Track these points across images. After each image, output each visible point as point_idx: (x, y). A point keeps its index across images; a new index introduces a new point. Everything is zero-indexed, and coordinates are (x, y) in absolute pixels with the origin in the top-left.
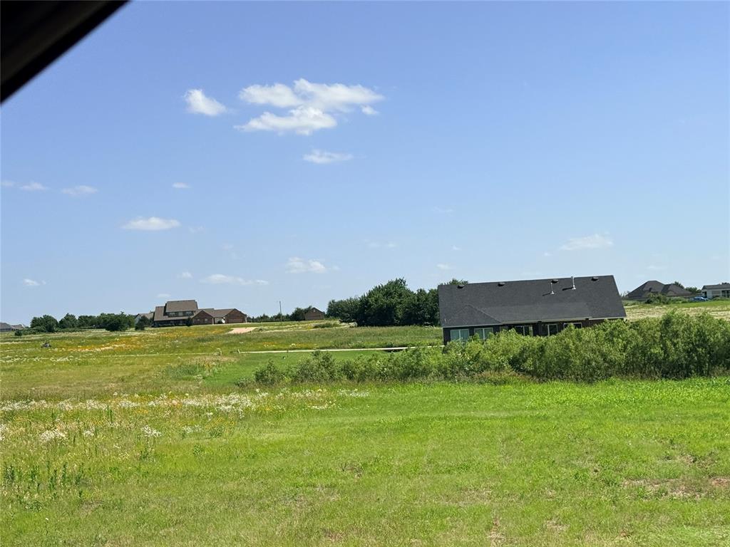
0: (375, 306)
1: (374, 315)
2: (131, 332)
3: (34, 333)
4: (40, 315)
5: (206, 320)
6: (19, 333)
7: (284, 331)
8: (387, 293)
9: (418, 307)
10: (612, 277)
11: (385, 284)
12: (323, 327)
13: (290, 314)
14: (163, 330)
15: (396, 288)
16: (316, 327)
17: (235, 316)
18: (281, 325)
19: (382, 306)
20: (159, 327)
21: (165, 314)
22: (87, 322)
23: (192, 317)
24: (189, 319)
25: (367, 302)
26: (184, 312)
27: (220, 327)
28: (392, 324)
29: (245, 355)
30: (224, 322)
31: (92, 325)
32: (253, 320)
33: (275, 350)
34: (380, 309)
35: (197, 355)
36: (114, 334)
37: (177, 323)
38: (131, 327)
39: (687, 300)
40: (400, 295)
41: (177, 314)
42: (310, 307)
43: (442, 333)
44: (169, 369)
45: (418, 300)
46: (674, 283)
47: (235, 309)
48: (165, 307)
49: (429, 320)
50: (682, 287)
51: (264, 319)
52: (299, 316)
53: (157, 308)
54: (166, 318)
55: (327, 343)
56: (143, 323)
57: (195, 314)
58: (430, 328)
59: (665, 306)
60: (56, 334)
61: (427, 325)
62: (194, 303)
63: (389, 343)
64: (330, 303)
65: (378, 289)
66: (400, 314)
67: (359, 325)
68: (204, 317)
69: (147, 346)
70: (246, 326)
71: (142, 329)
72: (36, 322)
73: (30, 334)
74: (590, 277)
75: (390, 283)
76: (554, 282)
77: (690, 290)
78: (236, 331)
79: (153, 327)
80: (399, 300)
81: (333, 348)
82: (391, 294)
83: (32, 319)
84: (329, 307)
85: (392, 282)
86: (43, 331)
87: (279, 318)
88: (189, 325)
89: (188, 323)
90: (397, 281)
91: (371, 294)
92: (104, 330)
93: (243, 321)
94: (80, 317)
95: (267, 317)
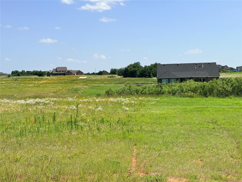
0: (130, 71)
1: (129, 74)
2: (46, 77)
3: (14, 76)
4: (14, 70)
5: (70, 74)
6: (9, 76)
7: (98, 78)
8: (134, 66)
9: (145, 72)
10: (215, 63)
11: (133, 63)
12: (111, 77)
13: (97, 73)
14: (56, 77)
15: (137, 65)
16: (108, 77)
17: (80, 73)
18: (95, 76)
19: (132, 71)
20: (54, 75)
21: (56, 71)
22: (29, 73)
23: (65, 72)
24: (64, 73)
25: (127, 69)
26: (63, 71)
27: (75, 76)
28: (135, 77)
29: (91, 86)
30: (75, 74)
31: (31, 74)
32: (85, 74)
33: (100, 84)
34: (132, 72)
35: (75, 85)
36: (41, 77)
37: (60, 74)
38: (45, 75)
39: (231, 71)
40: (138, 67)
41: (60, 71)
42: (104, 70)
43: (157, 80)
44: (69, 90)
45: (145, 69)
46: (225, 65)
47: (79, 71)
48: (56, 69)
49: (148, 76)
50: (228, 67)
51: (88, 74)
52: (100, 73)
53: (54, 69)
54: (57, 73)
55: (117, 82)
56: (49, 74)
57: (66, 72)
58: (149, 79)
59: (225, 73)
60: (21, 77)
61: (147, 77)
62: (66, 68)
63: (138, 83)
64: (111, 69)
65: (131, 65)
66: (138, 73)
67: (124, 77)
68: (69, 73)
69: (56, 82)
70: (84, 76)
71: (49, 76)
72: (13, 73)
73: (12, 76)
74: (208, 63)
75: (135, 63)
76: (196, 64)
77: (230, 68)
78: (81, 77)
79: (52, 75)
80: (138, 69)
81: (119, 84)
82: (135, 67)
83: (12, 71)
84: (111, 71)
85: (136, 63)
86: (16, 75)
87: (94, 74)
88: (64, 75)
89: (64, 74)
90: (137, 63)
91: (128, 67)
92: (37, 76)
93: (82, 74)
94: (27, 71)
95: (89, 73)
